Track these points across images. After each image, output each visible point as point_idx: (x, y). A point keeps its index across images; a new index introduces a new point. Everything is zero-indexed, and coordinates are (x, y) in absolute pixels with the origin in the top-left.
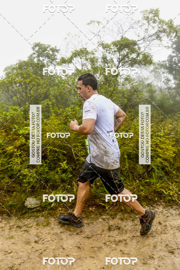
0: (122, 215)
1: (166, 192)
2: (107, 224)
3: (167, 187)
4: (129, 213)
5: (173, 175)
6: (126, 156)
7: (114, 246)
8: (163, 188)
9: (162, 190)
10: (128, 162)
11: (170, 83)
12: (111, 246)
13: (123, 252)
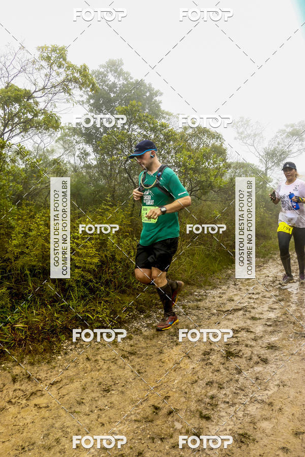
0: (31, 358)
1: (93, 316)
2: (9, 375)
3: (94, 310)
4: (41, 353)
5: (100, 293)
6: (28, 272)
7: (24, 401)
8: (88, 312)
9: (87, 314)
10: (32, 280)
11: (89, 158)
12: (19, 403)
13: (38, 406)
